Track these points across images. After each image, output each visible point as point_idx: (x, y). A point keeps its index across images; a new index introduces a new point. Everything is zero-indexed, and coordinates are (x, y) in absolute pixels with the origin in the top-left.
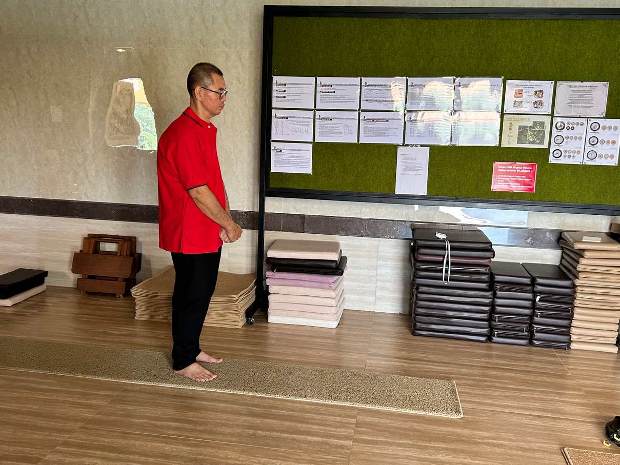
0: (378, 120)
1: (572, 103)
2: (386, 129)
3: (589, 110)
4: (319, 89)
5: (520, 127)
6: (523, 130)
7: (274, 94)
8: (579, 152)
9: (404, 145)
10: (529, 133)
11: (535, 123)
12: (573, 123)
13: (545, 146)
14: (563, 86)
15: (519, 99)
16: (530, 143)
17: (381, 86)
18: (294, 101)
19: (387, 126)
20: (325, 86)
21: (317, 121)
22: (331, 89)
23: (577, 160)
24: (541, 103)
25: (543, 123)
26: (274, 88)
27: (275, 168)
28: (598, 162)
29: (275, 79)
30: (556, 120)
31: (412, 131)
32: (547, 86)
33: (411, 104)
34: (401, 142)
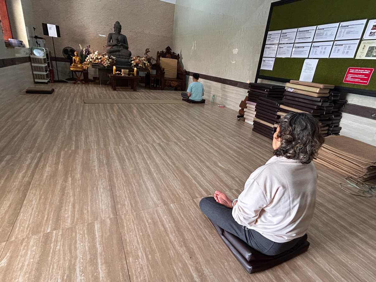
0: (300, 47)
2: (302, 51)
4: (282, 35)
5: (370, 47)
6: (371, 49)
7: (267, 39)
9: (308, 58)
10: (375, 50)
15: (374, 31)
16: (373, 56)
17: (305, 31)
18: (272, 41)
19: (303, 50)
20: (284, 33)
21: (278, 49)
22: (286, 35)
26: (268, 36)
27: (262, 68)
29: (269, 32)
31: (313, 51)
33: (316, 38)
34: (307, 57)
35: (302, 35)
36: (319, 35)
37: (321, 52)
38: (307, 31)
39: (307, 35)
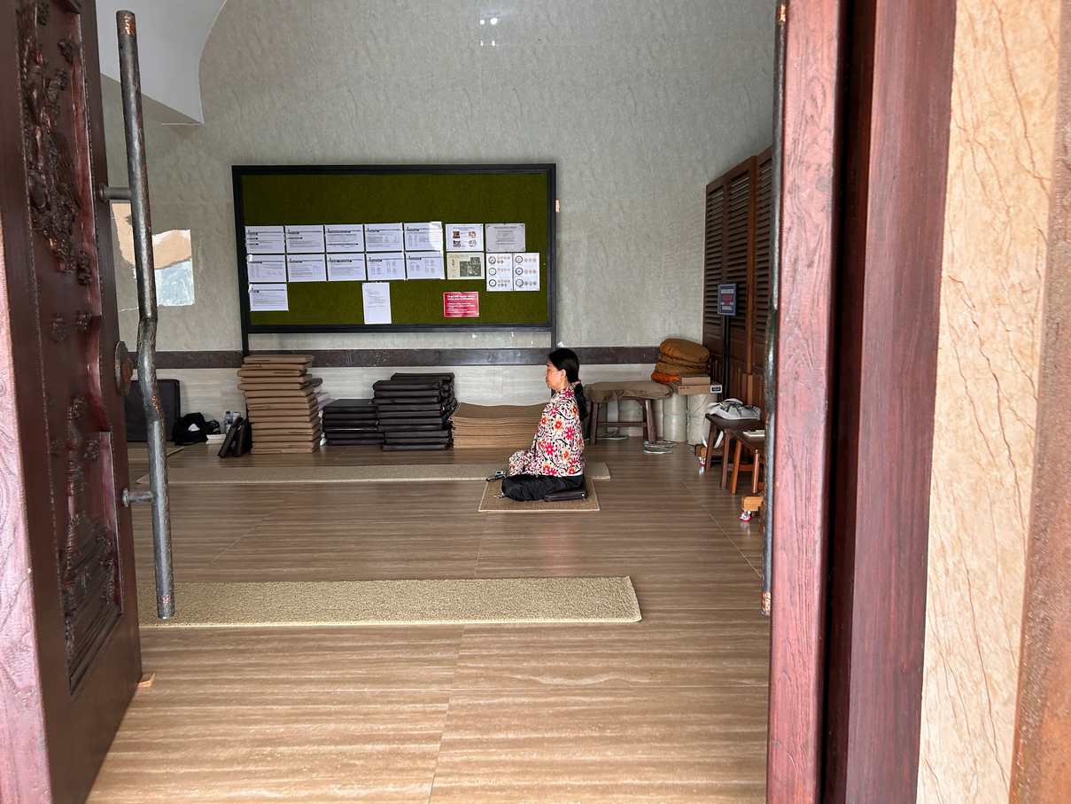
0: (342, 261)
1: (500, 242)
2: (350, 269)
3: (513, 246)
4: (288, 236)
5: (461, 262)
6: (463, 265)
7: (248, 242)
8: (509, 281)
9: (367, 281)
10: (469, 267)
11: (472, 258)
12: (502, 258)
13: (482, 277)
14: (491, 228)
15: (456, 240)
16: (470, 275)
17: (342, 232)
18: (265, 247)
19: (350, 266)
20: (293, 233)
21: (288, 264)
22: (298, 236)
23: (509, 288)
24: (475, 242)
25: (478, 258)
26: (247, 236)
27: (253, 309)
28: (525, 288)
29: (248, 229)
30: (488, 256)
31: (373, 269)
32: (478, 228)
33: (369, 246)
34: (365, 279)
35: (337, 238)
36: (372, 240)
37: (389, 270)
38: (346, 232)
39: (349, 239)
